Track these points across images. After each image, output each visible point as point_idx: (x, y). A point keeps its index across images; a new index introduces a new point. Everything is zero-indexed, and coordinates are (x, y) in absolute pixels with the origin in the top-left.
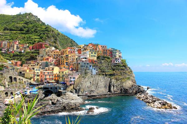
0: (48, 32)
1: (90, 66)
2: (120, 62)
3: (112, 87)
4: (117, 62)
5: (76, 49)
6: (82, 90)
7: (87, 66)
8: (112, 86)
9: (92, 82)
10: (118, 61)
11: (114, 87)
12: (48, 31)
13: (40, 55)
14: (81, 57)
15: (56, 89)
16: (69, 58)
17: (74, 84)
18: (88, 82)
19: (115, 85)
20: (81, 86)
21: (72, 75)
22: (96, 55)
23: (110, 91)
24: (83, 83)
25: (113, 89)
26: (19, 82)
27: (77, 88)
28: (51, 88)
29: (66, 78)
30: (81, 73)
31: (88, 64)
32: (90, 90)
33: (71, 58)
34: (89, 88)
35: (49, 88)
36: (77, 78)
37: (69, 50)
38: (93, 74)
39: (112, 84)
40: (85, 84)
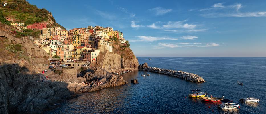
1: (108, 44)
3: (124, 63)
4: (123, 43)
5: (87, 29)
7: (105, 44)
8: (124, 62)
9: (110, 58)
11: (125, 63)
12: (45, 13)
13: (43, 34)
14: (97, 36)
15: (78, 65)
16: (81, 37)
17: (96, 60)
18: (107, 58)
19: (126, 62)
20: (102, 62)
21: (93, 52)
22: (107, 35)
23: (122, 67)
24: (104, 59)
25: (125, 65)
26: (43, 56)
27: (100, 63)
28: (74, 65)
29: (88, 55)
30: (101, 50)
31: (106, 42)
32: (109, 65)
33: (84, 37)
34: (109, 64)
35: (72, 64)
36: (97, 55)
37: (79, 30)
38: (110, 51)
39: (124, 60)
40: (105, 60)
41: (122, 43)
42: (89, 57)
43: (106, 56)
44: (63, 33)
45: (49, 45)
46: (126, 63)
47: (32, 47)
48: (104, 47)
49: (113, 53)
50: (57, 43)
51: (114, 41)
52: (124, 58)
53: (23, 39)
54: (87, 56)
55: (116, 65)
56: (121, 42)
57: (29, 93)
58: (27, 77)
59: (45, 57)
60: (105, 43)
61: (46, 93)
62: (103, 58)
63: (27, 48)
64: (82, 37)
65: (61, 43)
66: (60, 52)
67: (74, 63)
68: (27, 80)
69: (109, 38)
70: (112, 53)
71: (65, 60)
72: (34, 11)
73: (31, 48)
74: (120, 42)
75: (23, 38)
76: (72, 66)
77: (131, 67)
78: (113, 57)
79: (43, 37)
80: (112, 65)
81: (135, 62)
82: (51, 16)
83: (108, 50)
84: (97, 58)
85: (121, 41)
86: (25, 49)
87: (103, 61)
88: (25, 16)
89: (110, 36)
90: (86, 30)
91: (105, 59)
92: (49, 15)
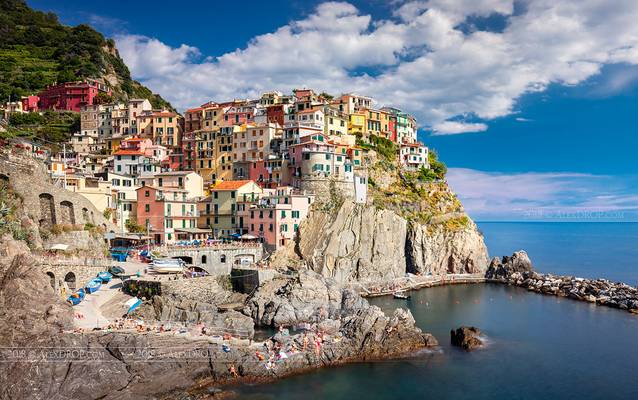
0: (93, 46)
1: (347, 169)
2: (423, 160)
3: (420, 253)
4: (418, 161)
5: (258, 106)
6: (329, 263)
7: (337, 168)
8: (418, 248)
9: (357, 232)
10: (421, 159)
11: (423, 249)
12: (91, 42)
13: (83, 133)
14: (303, 133)
15: (223, 260)
16: (235, 141)
17: (297, 239)
18: (346, 231)
19: (428, 246)
20: (325, 245)
21: (286, 202)
22: (344, 130)
23: (411, 268)
24: (331, 234)
25: (424, 260)
26: (85, 222)
27: (313, 254)
28: (204, 259)
29: (261, 216)
30: (317, 196)
31: (339, 159)
32: (355, 262)
33: (243, 141)
34: (351, 256)
35: (196, 256)
36: (303, 215)
37: (225, 110)
38: (358, 201)
39: (418, 239)
40: (336, 239)
41: (412, 161)
42: (266, 228)
43: (339, 221)
44: (160, 125)
45: (106, 179)
46: (429, 251)
47: (42, 190)
48: (333, 183)
49: (372, 208)
50: (135, 168)
51: (372, 153)
52: (420, 229)
53: (7, 159)
54: (257, 220)
55: (383, 263)
56: (406, 157)
57: (34, 374)
58: (23, 313)
59: (89, 226)
60: (337, 163)
61: (98, 377)
62: (328, 232)
63: (22, 193)
64: (239, 140)
65: (153, 167)
66: (147, 206)
67: (206, 253)
68: (25, 324)
69: (351, 141)
70: (367, 207)
71: (170, 238)
72: (48, 37)
73: (36, 195)
74: (402, 156)
75: (6, 155)
76: (196, 262)
77: (451, 270)
78: (371, 223)
79: (82, 144)
80: (368, 261)
81: (468, 247)
82: (114, 53)
83: (348, 193)
84: (302, 231)
85: (405, 151)
86: (17, 196)
87: (328, 244)
88: (11, 60)
89: (359, 135)
90: (256, 111)
91: (335, 233)
92: (106, 49)
